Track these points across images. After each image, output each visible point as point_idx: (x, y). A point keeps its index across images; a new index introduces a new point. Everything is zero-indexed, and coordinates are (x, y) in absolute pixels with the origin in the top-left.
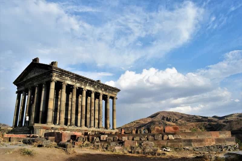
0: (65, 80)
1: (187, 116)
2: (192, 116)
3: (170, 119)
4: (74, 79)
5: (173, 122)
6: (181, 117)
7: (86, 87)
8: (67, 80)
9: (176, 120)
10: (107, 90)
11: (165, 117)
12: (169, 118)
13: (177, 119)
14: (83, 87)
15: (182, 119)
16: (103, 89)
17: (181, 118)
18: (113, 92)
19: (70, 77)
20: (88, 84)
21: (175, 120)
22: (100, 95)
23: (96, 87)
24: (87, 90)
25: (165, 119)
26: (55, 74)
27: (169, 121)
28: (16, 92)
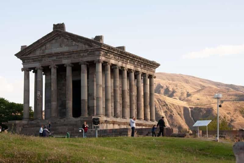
0: (110, 59)
1: (215, 87)
2: (227, 85)
3: (174, 92)
4: (117, 56)
5: (180, 99)
6: (200, 88)
7: (127, 65)
8: (111, 59)
9: (189, 95)
10: (146, 66)
11: (162, 87)
12: (171, 89)
13: (190, 91)
14: (124, 65)
15: (202, 93)
16: (142, 66)
17: (199, 91)
18: (152, 68)
19: (114, 55)
20: (129, 61)
21: (185, 95)
22: (139, 74)
23: (136, 63)
24: (128, 69)
25: (162, 91)
26: (102, 53)
27: (171, 96)
28: (22, 68)
